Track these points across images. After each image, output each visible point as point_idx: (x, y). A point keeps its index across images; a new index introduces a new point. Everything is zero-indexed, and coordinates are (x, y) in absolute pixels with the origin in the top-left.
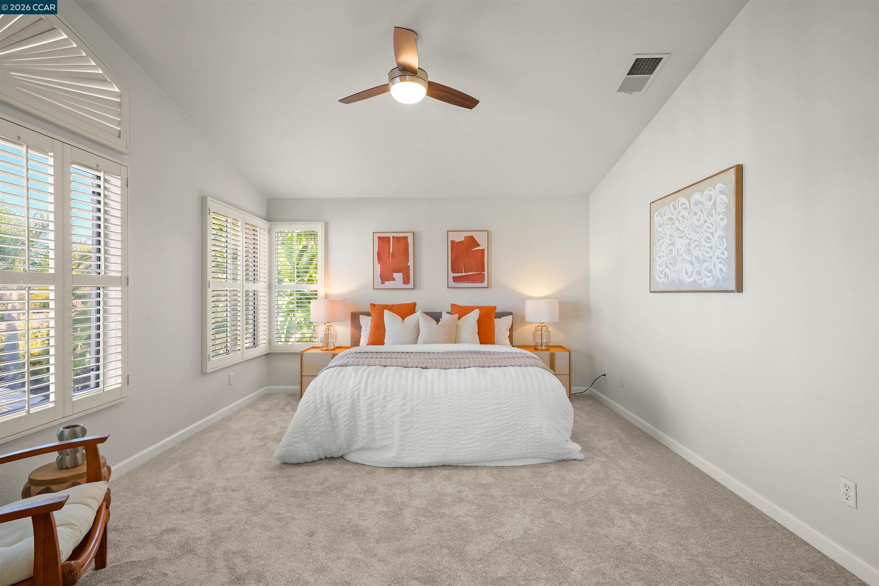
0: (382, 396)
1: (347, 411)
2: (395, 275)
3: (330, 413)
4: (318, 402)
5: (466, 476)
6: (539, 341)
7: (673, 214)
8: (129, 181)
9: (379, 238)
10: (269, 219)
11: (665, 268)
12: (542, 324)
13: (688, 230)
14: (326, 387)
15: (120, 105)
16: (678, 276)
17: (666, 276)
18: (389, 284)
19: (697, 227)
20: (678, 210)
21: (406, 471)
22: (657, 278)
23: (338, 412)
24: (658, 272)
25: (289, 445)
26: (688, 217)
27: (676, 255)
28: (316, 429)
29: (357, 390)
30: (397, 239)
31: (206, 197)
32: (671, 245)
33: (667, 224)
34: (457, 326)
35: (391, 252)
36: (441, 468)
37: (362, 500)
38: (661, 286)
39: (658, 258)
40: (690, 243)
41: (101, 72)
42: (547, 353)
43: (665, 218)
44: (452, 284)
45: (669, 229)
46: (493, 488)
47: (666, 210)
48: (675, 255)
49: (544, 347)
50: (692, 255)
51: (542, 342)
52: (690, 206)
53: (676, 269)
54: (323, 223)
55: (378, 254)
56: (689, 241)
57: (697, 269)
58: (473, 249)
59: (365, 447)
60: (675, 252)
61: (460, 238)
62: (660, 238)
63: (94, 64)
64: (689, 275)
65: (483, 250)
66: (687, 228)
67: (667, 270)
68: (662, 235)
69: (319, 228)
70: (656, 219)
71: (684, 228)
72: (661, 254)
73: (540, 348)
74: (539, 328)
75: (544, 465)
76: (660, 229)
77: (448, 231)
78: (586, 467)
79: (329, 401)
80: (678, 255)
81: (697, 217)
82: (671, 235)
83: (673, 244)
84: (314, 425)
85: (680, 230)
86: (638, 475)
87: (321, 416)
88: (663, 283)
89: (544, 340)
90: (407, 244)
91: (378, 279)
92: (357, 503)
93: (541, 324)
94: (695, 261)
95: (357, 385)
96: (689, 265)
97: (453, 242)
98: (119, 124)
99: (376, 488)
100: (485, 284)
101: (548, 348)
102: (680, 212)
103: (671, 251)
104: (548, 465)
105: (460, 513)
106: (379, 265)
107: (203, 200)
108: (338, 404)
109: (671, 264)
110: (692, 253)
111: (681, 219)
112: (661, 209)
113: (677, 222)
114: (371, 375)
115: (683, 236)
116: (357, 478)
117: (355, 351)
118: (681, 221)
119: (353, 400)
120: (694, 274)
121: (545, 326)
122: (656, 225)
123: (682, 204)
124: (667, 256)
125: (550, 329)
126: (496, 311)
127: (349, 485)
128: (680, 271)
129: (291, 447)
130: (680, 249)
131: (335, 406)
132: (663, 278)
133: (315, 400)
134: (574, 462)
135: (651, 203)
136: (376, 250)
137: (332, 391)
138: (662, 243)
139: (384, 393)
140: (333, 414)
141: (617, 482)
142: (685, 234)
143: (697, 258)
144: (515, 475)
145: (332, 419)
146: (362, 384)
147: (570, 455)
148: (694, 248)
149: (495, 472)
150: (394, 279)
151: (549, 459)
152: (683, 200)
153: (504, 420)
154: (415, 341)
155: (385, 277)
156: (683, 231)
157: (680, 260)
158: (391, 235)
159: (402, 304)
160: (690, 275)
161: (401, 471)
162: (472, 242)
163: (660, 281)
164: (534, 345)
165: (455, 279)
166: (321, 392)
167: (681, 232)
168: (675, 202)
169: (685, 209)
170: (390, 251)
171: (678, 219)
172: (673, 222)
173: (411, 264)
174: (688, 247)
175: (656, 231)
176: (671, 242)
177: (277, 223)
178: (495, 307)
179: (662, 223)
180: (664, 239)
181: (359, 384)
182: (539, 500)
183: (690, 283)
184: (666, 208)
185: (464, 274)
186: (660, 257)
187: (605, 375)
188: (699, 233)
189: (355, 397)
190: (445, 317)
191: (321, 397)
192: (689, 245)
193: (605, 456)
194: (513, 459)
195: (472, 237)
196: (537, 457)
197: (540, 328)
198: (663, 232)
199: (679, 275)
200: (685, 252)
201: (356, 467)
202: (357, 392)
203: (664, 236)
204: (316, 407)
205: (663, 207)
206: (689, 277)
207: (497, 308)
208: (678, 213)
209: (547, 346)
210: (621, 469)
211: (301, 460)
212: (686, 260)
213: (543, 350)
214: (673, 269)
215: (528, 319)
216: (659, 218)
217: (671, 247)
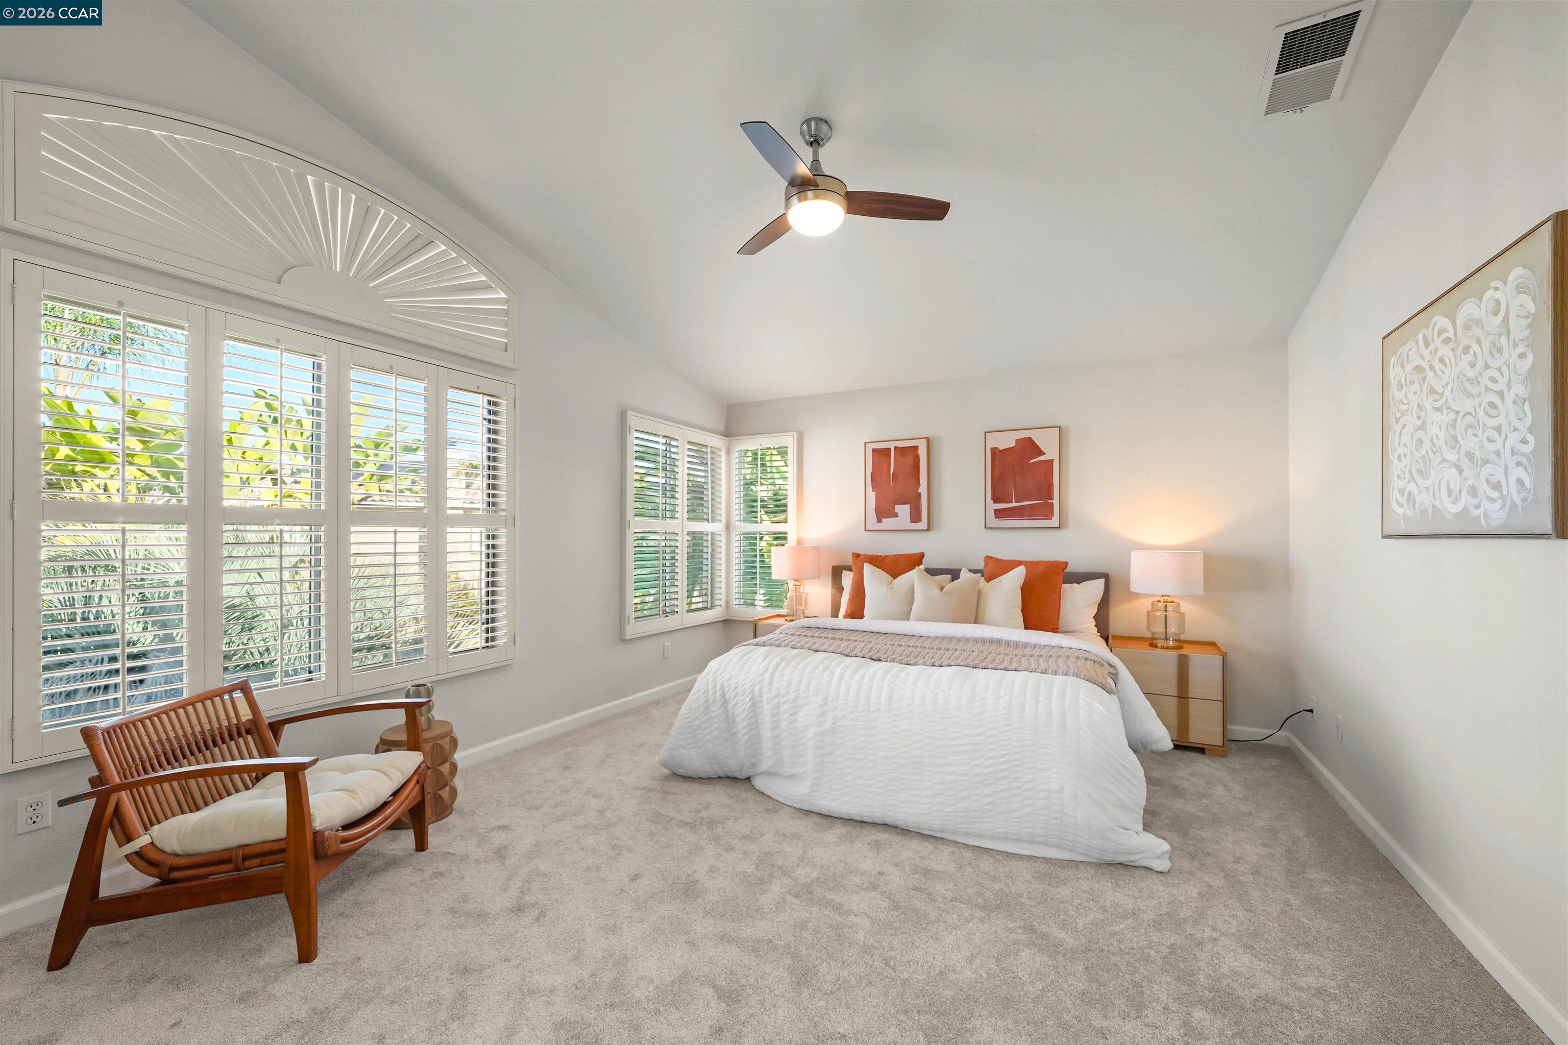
0: (791, 697)
1: (746, 712)
2: (899, 508)
3: (726, 711)
4: (711, 693)
5: (911, 850)
6: (1159, 629)
7: (1422, 357)
8: (517, 401)
9: (874, 451)
10: (729, 433)
11: (1410, 482)
12: (1168, 598)
13: (1452, 391)
14: (721, 673)
15: (506, 312)
16: (1433, 500)
17: (1411, 500)
18: (888, 523)
19: (1469, 380)
20: (1432, 347)
21: (824, 820)
22: (1395, 506)
23: (736, 713)
24: (1396, 491)
25: (674, 749)
26: (1453, 360)
27: (1430, 452)
28: (708, 731)
29: (760, 682)
30: (901, 451)
31: (626, 411)
32: (1419, 428)
33: (1412, 382)
34: (980, 594)
35: (892, 471)
36: (879, 828)
37: (730, 849)
38: (1403, 525)
39: (1395, 461)
40: (1455, 421)
41: (484, 278)
42: (1174, 654)
43: (1409, 367)
44: (993, 522)
45: (1415, 393)
46: (943, 881)
47: (1410, 349)
48: (1427, 452)
49: (1171, 643)
50: (1459, 449)
51: (1166, 632)
52: (1455, 334)
53: (1428, 483)
54: (795, 434)
55: (872, 474)
56: (1452, 416)
57: (1470, 482)
58: (1031, 461)
59: (770, 770)
60: (1427, 445)
61: (1007, 442)
62: (1399, 415)
63: (476, 271)
64: (1453, 497)
65: (1051, 462)
66: (1450, 386)
67: (1412, 487)
68: (1403, 408)
69: (789, 441)
70: (1394, 372)
71: (1444, 387)
72: (1401, 450)
73: (1160, 643)
74: (1157, 605)
75: (1073, 864)
76: (1399, 395)
77: (986, 433)
78: (1161, 888)
79: (723, 695)
80: (1432, 450)
81: (1469, 357)
82: (1419, 406)
83: (1423, 427)
84: (704, 726)
85: (1437, 393)
86: (1280, 934)
87: (715, 714)
88: (1404, 515)
89: (1172, 630)
90: (917, 458)
91: (872, 515)
92: (720, 851)
93: (1164, 598)
94: (1465, 464)
95: (760, 676)
96: (1454, 471)
97: (994, 451)
98: (506, 335)
99: (762, 835)
100: (1054, 522)
101: (1180, 644)
102: (1436, 349)
103: (1420, 441)
104: (1082, 866)
105: (855, 909)
106: (874, 493)
107: (623, 416)
108: (735, 701)
109: (1420, 472)
110: (1460, 446)
111: (1437, 365)
112: (1401, 349)
113: (1430, 374)
114: (784, 663)
115: (1442, 406)
116: (747, 815)
117: (801, 625)
118: (1439, 372)
119: (753, 698)
120: (1464, 494)
121: (1173, 602)
122: (1392, 387)
123: (1442, 331)
124: (1412, 454)
125: (1185, 607)
126: (1066, 570)
127: (729, 823)
128: (1436, 488)
129: (675, 753)
130: (1437, 435)
131: (731, 704)
132: (1405, 506)
133: (707, 691)
134: (1143, 871)
135: (1384, 338)
136: (870, 469)
137: (728, 680)
138: (1403, 427)
139: (795, 692)
140: (730, 714)
141: (1215, 935)
142: (1446, 401)
143: (1470, 456)
144: (1001, 869)
145: (729, 720)
146: (767, 675)
147: (1133, 858)
148: (1463, 432)
149: (968, 854)
150: (896, 515)
151: (1085, 855)
152: (1442, 321)
153: (989, 766)
154: (906, 616)
155: (884, 511)
156: (1442, 395)
157: (1437, 462)
158: (892, 445)
159: (900, 555)
160: (1456, 497)
161: (815, 819)
162: (1029, 447)
163: (1400, 511)
164: (1149, 635)
165: (999, 514)
166: (715, 680)
167: (1437, 397)
168: (1427, 328)
169: (1446, 341)
170: (889, 472)
171: (1432, 368)
172: (1423, 375)
173: (923, 489)
174: (1451, 431)
175: (1393, 398)
176: (1419, 422)
177: (737, 438)
178: (1066, 564)
179: (1403, 382)
180: (1407, 416)
181: (762, 674)
182: (1012, 925)
183: (1456, 515)
184: (1411, 344)
185: (1014, 504)
186: (1399, 459)
187: (1311, 711)
188: (1473, 396)
189: (756, 693)
190: (965, 575)
191: (715, 686)
192: (1454, 427)
193: (1227, 876)
194: (1005, 839)
195: (1030, 439)
196: (1058, 846)
197: (1160, 604)
198: (1405, 401)
199: (1434, 497)
200: (1446, 442)
201: (759, 798)
202: (760, 686)
203: (1407, 410)
204: (707, 701)
205: (1405, 344)
206: (1454, 503)
207: (1069, 564)
208: (1433, 353)
209: (1179, 641)
210: (1247, 910)
211: (691, 774)
212: (1447, 461)
213: (1167, 648)
214: (1423, 483)
215: (1136, 585)
216: (1398, 369)
217: (1420, 434)
